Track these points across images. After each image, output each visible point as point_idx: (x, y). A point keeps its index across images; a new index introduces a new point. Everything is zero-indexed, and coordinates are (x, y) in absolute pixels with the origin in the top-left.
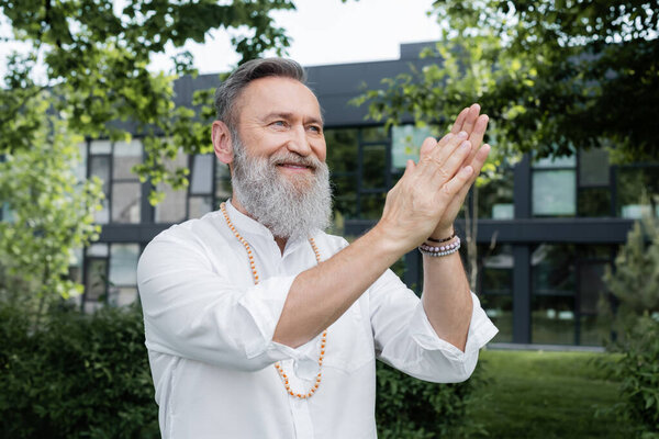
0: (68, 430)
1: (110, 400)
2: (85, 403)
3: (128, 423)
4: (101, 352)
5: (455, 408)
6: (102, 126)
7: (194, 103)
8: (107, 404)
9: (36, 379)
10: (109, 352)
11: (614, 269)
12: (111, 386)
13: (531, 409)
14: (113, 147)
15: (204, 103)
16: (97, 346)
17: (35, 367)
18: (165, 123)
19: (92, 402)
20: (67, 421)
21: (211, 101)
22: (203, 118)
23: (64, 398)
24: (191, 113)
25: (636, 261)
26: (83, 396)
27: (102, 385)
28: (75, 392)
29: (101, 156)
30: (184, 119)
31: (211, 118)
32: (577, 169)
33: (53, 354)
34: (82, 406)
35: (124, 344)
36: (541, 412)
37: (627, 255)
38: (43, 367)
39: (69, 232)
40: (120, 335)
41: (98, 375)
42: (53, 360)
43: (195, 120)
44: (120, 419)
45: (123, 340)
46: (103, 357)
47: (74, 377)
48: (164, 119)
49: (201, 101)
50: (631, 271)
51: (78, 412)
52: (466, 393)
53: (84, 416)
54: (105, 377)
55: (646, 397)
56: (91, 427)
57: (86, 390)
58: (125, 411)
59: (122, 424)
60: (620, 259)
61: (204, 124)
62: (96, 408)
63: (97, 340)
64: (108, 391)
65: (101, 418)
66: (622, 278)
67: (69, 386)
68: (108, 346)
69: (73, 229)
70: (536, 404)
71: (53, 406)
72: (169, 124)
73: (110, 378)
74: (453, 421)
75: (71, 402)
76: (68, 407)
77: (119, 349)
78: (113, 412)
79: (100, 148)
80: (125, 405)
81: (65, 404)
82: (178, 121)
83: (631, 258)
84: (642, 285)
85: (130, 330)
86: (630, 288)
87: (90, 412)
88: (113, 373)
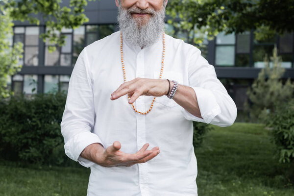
0: (19, 149)
1: (39, 135)
2: (28, 136)
3: (48, 146)
4: (35, 113)
5: (198, 139)
6: (26, 15)
7: (71, 6)
8: (38, 137)
9: (4, 126)
10: (40, 113)
11: (252, 89)
12: (40, 129)
13: (224, 145)
14: (25, 30)
15: (75, 6)
16: (33, 111)
17: (3, 120)
18: (56, 14)
19: (31, 136)
20: (19, 145)
21: (78, 5)
22: (74, 13)
23: (18, 134)
24: (69, 10)
25: (262, 85)
26: (27, 133)
27: (36, 128)
28: (23, 132)
29: (20, 34)
30: (66, 13)
31: (79, 13)
32: (236, 45)
33: (12, 114)
34: (26, 138)
35: (46, 110)
36: (228, 145)
37: (258, 83)
38: (7, 120)
39: (7, 68)
40: (44, 106)
41: (34, 124)
42: (12, 118)
43: (71, 13)
44: (44, 144)
45: (46, 108)
46: (36, 116)
47: (22, 125)
48: (56, 12)
49: (74, 5)
50: (259, 90)
51: (24, 141)
52: (203, 133)
53: (27, 143)
54: (37, 125)
55: (284, 134)
56: (31, 148)
57: (28, 131)
58: (46, 140)
59: (45, 146)
60: (254, 85)
61: (75, 15)
62: (33, 139)
63: (33, 108)
64: (38, 131)
65: (35, 143)
66: (255, 93)
67: (20, 129)
68: (38, 111)
69: (9, 66)
70: (225, 142)
71: (13, 137)
72: (59, 15)
73: (40, 126)
74: (197, 145)
75: (21, 136)
76: (20, 139)
77: (44, 112)
78: (41, 141)
79: (19, 30)
80: (46, 138)
81: (18, 137)
82: (63, 14)
83: (260, 84)
84: (264, 96)
85: (49, 103)
86: (258, 98)
87: (30, 141)
88: (41, 123)
